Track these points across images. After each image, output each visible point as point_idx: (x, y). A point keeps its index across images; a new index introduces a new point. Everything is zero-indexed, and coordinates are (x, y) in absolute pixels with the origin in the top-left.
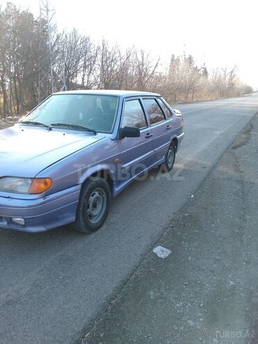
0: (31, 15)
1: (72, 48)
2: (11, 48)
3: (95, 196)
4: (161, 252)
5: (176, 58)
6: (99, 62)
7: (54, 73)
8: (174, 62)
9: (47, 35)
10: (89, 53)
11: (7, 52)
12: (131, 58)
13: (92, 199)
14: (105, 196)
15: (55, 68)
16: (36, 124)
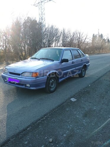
0: (36, 21)
1: (51, 33)
2: (28, 34)
3: (52, 81)
4: (73, 100)
5: (95, 35)
6: (61, 38)
7: (44, 43)
8: (94, 37)
9: (42, 29)
10: (58, 35)
11: (27, 35)
12: (75, 36)
13: (51, 82)
14: (56, 81)
15: (44, 41)
16: (35, 58)
